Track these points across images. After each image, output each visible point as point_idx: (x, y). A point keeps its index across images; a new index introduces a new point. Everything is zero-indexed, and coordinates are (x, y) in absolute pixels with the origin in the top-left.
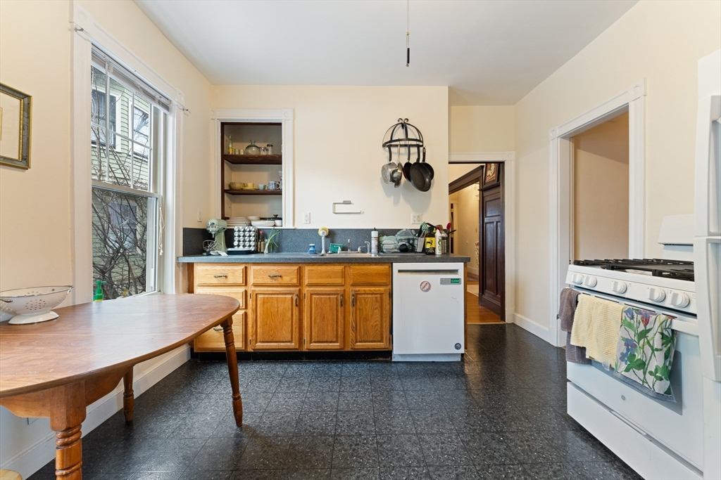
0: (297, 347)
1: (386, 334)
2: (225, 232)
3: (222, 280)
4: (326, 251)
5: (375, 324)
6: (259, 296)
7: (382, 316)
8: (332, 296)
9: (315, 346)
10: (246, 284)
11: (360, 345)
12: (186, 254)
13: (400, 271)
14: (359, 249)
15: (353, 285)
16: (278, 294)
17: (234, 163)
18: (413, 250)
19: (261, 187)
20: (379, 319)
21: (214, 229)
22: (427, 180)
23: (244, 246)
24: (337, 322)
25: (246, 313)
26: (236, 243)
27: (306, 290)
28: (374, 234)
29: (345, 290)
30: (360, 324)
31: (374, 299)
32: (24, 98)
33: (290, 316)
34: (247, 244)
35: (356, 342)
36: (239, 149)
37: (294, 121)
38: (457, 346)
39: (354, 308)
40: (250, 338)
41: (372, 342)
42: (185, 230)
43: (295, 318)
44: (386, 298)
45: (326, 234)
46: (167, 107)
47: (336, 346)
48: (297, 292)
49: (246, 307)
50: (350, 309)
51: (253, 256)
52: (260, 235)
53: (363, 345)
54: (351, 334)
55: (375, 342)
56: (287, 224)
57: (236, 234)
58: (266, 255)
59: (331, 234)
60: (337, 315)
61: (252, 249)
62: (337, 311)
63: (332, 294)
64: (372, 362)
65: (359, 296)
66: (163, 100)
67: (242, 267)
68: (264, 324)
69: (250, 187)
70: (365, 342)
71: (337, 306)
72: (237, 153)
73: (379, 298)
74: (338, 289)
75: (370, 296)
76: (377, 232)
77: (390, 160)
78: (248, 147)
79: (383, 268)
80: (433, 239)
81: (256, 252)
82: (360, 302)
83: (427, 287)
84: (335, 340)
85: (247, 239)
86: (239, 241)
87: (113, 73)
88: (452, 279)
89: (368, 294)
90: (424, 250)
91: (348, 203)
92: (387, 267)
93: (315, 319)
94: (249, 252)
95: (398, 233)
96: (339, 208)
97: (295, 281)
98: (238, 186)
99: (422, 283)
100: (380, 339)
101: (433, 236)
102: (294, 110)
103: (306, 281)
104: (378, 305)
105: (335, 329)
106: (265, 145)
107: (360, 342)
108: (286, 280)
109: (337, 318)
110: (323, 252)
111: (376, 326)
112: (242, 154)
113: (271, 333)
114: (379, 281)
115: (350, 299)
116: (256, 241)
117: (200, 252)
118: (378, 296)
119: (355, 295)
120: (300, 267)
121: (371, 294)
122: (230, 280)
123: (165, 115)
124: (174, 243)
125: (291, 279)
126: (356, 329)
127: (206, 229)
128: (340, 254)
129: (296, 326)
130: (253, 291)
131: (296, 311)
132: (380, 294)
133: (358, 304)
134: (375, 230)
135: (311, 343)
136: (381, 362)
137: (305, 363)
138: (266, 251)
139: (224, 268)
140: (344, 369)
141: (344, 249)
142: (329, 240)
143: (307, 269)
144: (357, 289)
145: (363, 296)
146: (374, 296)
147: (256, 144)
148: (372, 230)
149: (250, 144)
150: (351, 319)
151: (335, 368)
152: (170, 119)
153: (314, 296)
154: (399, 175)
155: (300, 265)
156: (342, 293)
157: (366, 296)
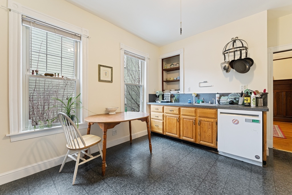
0: (178, 137)
1: (214, 140)
2: (162, 95)
3: (157, 110)
4: (195, 103)
5: (209, 135)
6: (167, 117)
7: (212, 132)
8: (191, 120)
9: (184, 138)
10: (163, 112)
11: (202, 142)
12: (149, 102)
13: (221, 113)
14: (210, 102)
15: (200, 117)
16: (172, 117)
17: (168, 71)
18: (237, 103)
19: (175, 79)
20: (211, 133)
21: (158, 94)
22: (247, 67)
23: (167, 100)
24: (193, 131)
25: (163, 122)
26: (164, 99)
27: (182, 117)
28: (218, 96)
29: (196, 118)
30: (202, 133)
31: (209, 124)
32: (111, 68)
33: (176, 125)
34: (168, 99)
35: (201, 141)
36: (168, 66)
37: (184, 52)
38: (257, 157)
39: (200, 126)
40: (164, 130)
41: (208, 142)
42: (149, 94)
43: (178, 126)
44: (214, 124)
45: (195, 96)
46: (144, 60)
47: (192, 140)
48: (178, 117)
49: (163, 120)
50: (198, 127)
51: (169, 103)
52: (172, 96)
53: (204, 143)
54: (198, 137)
55: (209, 143)
56: (181, 92)
57: (165, 96)
58: (173, 103)
59: (198, 96)
60: (193, 128)
61: (169, 101)
62: (193, 126)
63: (191, 119)
64: (207, 151)
65: (202, 122)
66: (143, 58)
67: (162, 106)
68: (168, 127)
69: (172, 79)
70: (205, 142)
71: (193, 124)
72: (167, 68)
73: (211, 124)
74: (193, 117)
75: (207, 122)
76: (219, 95)
77: (225, 60)
78: (171, 65)
79: (213, 111)
80: (249, 98)
81: (171, 102)
82: (202, 125)
83: (237, 122)
84: (192, 138)
85: (168, 97)
86: (166, 98)
87: (130, 56)
88: (253, 120)
89: (206, 121)
90: (243, 104)
91: (206, 82)
92: (215, 110)
93: (184, 128)
94: (168, 102)
95: (229, 95)
96: (202, 85)
97: (177, 113)
98: (168, 79)
99: (233, 120)
100: (211, 142)
101: (249, 96)
102: (184, 48)
103: (181, 113)
104: (210, 127)
105: (192, 133)
106: (176, 63)
107: (202, 141)
108: (175, 112)
109: (193, 129)
110: (194, 103)
111: (209, 136)
112: (169, 68)
113: (170, 130)
114: (210, 116)
115: (198, 122)
116: (171, 98)
117: (154, 101)
118: (211, 123)
119: (200, 121)
120: (179, 108)
121: (208, 122)
122: (159, 111)
123: (144, 62)
124: (146, 98)
125: (177, 112)
126: (201, 135)
127: (156, 94)
128: (201, 104)
129: (178, 129)
130: (165, 115)
131: (178, 123)
132: (212, 122)
133: (201, 125)
134: (218, 93)
135: (183, 136)
136: (212, 152)
137: (182, 144)
138: (174, 102)
139: (158, 106)
140: (195, 150)
141: (203, 102)
142: (197, 98)
143: (182, 108)
144: (201, 118)
145: (204, 122)
146: (208, 123)
147: (173, 64)
148: (216, 94)
149: (171, 64)
150: (198, 130)
151: (191, 148)
152: (145, 63)
153: (184, 119)
154: (228, 67)
155: (180, 107)
156: (195, 119)
157: (205, 122)
